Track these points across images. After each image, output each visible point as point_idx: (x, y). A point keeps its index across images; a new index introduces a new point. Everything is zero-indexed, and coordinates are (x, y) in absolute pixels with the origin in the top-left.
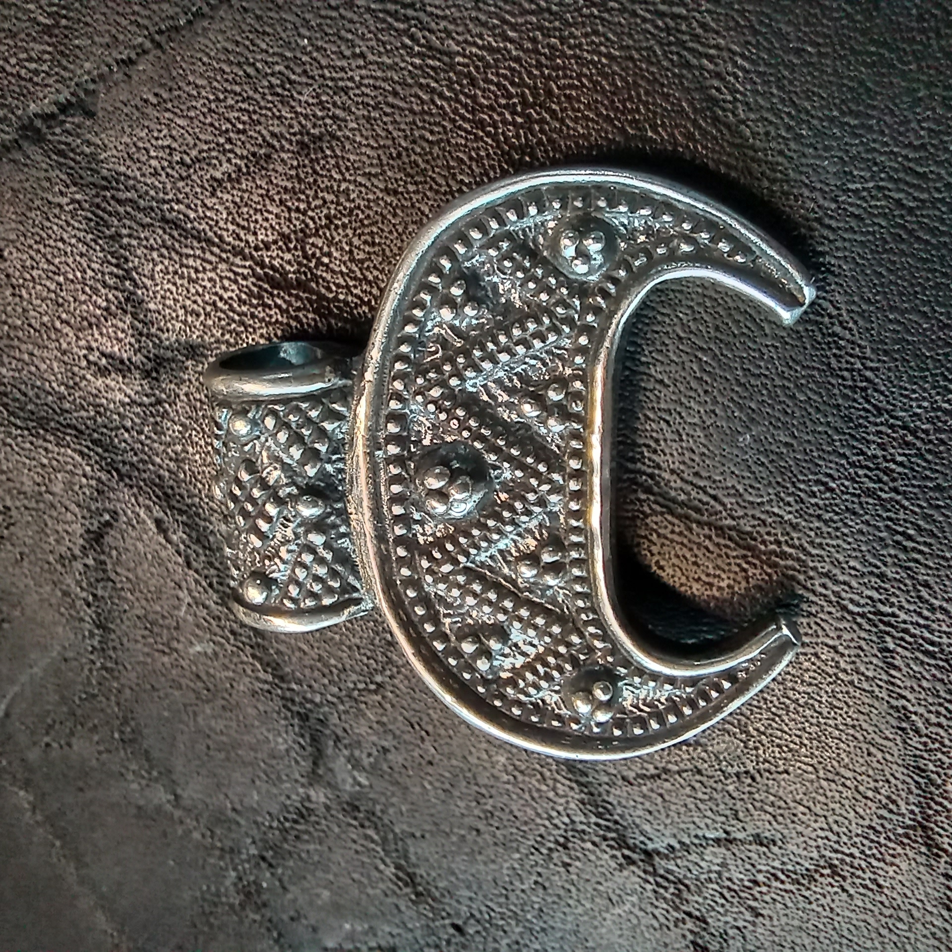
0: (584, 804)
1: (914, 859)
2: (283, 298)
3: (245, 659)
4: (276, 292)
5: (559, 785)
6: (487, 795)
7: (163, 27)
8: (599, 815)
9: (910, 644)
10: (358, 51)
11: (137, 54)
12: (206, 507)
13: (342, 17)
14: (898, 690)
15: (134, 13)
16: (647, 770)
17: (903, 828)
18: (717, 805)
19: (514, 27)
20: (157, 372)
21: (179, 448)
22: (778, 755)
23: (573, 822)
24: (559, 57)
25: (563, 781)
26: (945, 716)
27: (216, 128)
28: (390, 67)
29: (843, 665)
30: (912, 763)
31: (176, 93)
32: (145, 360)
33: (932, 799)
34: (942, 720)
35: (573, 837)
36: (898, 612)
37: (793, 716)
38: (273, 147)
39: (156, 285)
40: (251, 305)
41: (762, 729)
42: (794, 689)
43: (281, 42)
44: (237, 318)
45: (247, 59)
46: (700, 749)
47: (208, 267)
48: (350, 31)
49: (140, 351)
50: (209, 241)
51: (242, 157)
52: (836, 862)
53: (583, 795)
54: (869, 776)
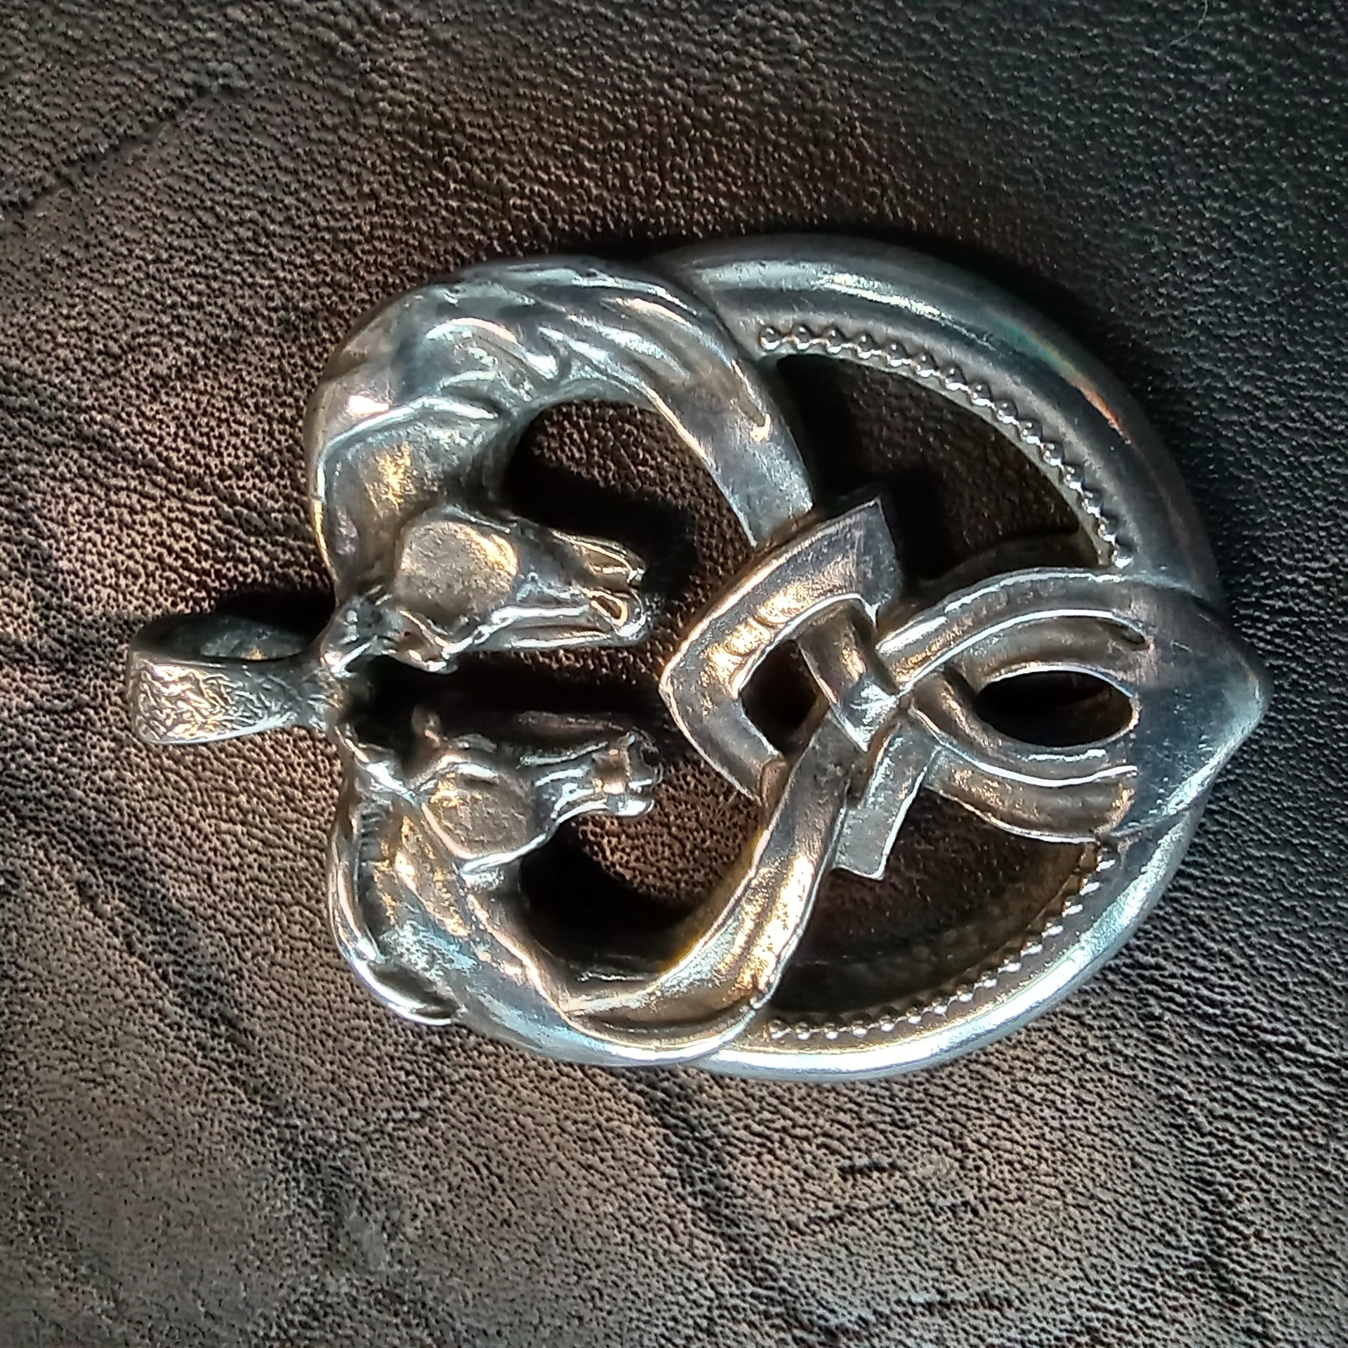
0: (734, 1267)
1: (1204, 1311)
2: (263, 548)
3: (221, 1085)
4: (253, 540)
5: (697, 1243)
6: (593, 1265)
7: (74, 157)
8: (758, 1282)
9: (1181, 1005)
10: (366, 189)
11: (34, 194)
12: (154, 860)
13: (344, 142)
14: (1171, 1073)
15: (27, 135)
16: (824, 1211)
17: (1185, 1267)
18: (926, 1255)
19: (592, 156)
20: (74, 662)
21: (111, 774)
22: (1008, 1176)
23: (720, 1295)
24: (659, 197)
25: (703, 1235)
26: (1234, 1105)
27: (157, 302)
28: (413, 212)
29: (1092, 1043)
30: (1193, 1174)
31: (96, 252)
32: (56, 646)
33: (1224, 1224)
34: (1231, 1110)
35: (721, 1316)
36: (1163, 962)
37: (1026, 1118)
38: (244, 328)
39: (72, 533)
40: (217, 560)
41: (984, 1140)
42: (1026, 1080)
43: (253, 177)
44: (194, 578)
45: (202, 201)
46: (898, 1174)
47: (150, 504)
48: (352, 161)
49: (46, 631)
50: (149, 466)
51: (197, 344)
52: (1097, 1325)
53: (732, 1255)
54: (1136, 1197)
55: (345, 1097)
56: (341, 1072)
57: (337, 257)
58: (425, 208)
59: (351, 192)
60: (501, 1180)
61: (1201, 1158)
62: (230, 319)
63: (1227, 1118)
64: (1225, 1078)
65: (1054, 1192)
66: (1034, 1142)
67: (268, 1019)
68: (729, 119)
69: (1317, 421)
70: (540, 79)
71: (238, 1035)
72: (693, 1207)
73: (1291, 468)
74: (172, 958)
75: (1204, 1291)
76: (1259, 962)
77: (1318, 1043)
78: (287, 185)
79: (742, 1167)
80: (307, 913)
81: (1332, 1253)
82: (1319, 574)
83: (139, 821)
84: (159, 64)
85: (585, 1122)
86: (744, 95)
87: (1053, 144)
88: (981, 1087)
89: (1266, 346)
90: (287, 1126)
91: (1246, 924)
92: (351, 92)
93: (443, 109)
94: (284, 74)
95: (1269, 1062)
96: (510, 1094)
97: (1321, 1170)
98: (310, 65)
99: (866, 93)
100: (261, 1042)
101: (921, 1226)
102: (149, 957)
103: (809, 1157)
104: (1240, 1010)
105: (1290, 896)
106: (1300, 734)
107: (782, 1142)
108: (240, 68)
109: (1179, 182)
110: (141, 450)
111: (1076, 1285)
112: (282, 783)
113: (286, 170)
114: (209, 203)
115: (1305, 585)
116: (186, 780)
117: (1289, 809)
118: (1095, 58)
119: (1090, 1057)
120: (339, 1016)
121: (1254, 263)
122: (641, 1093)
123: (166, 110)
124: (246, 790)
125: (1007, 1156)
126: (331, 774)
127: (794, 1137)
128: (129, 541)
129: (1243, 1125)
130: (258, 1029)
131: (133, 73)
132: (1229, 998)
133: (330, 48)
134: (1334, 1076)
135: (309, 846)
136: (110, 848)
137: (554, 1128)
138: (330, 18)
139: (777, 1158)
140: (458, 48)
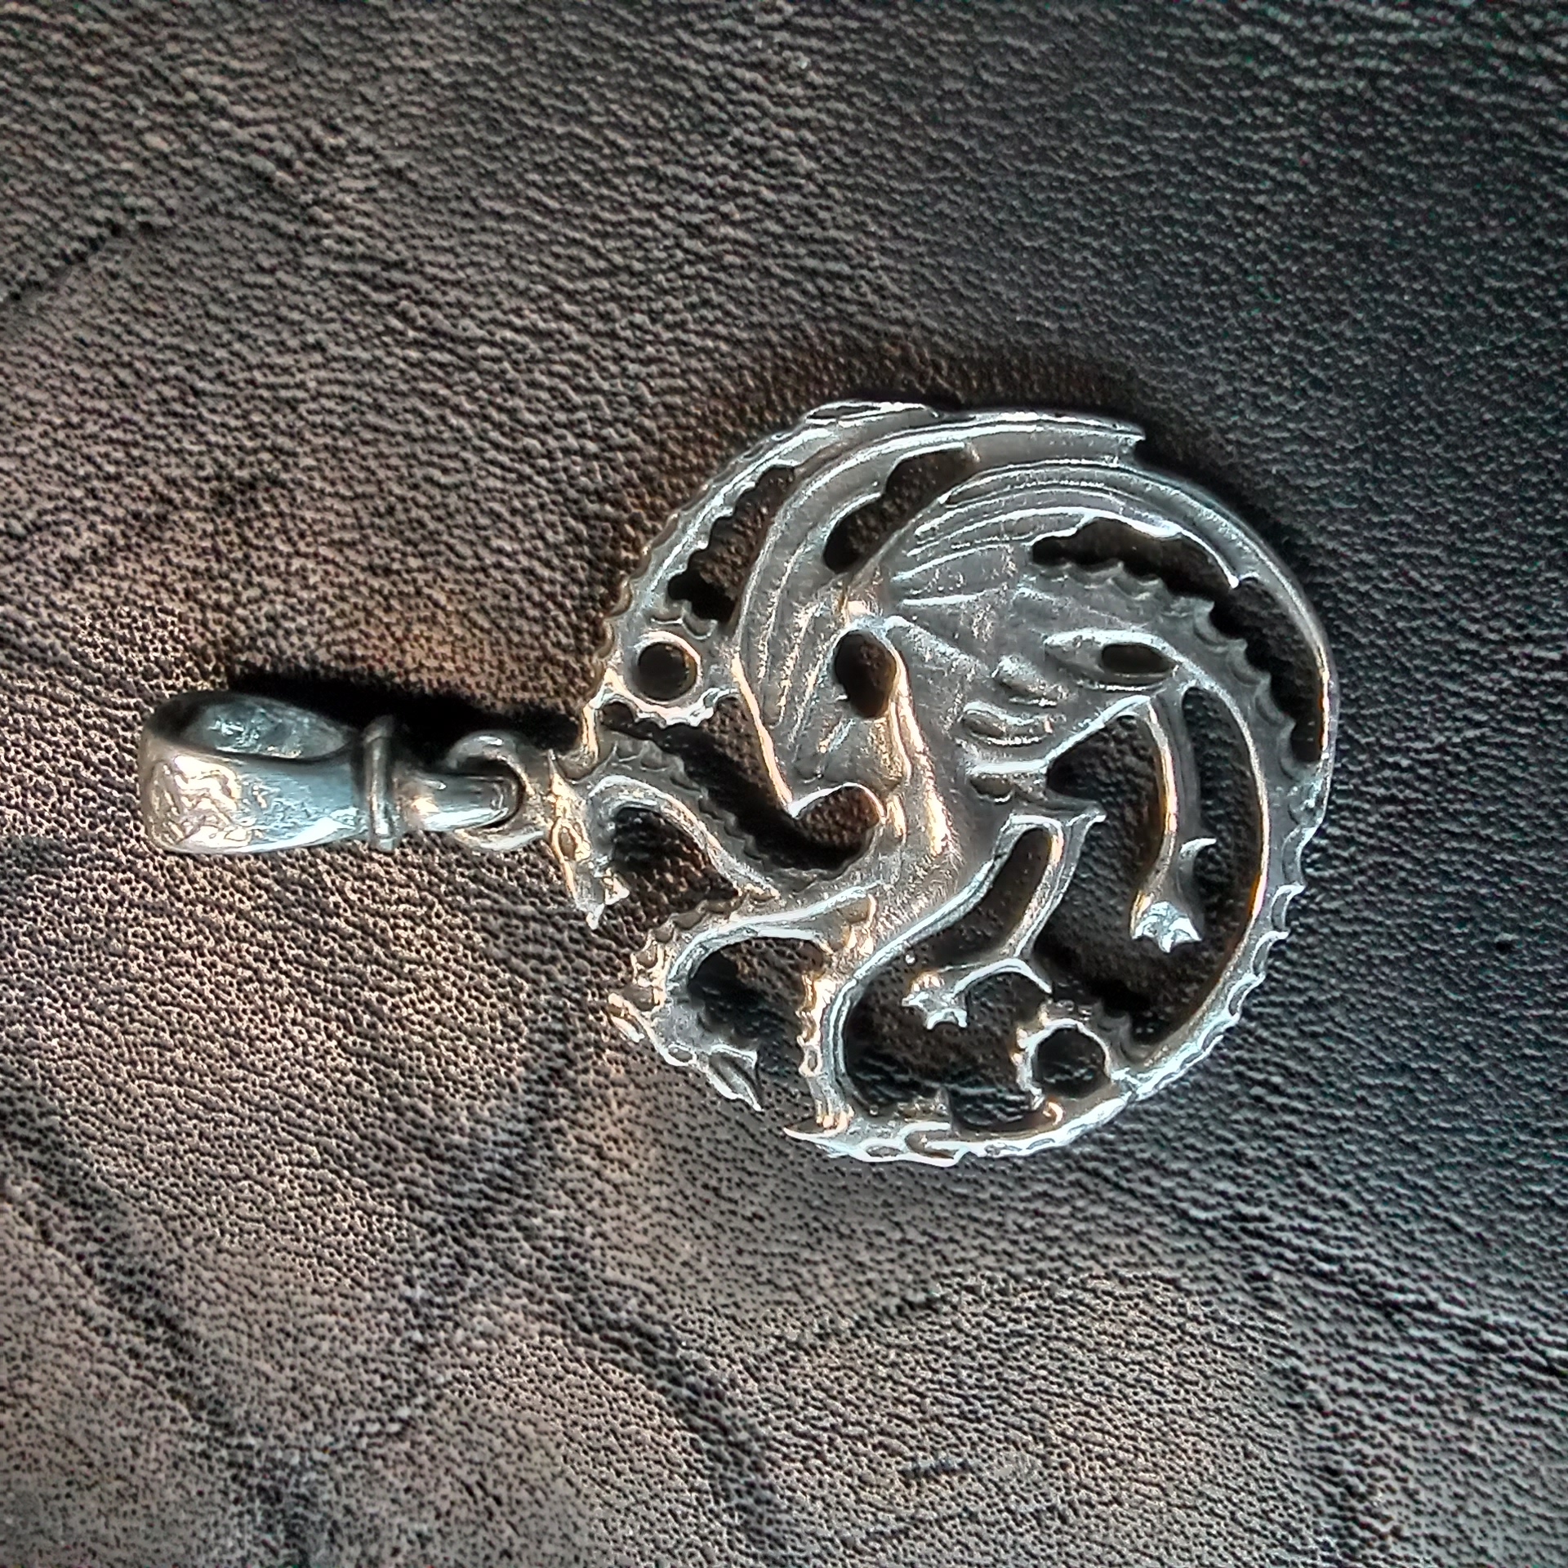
55: (309, 1408)
56: (303, 1378)
57: (277, 418)
58: (380, 361)
60: (498, 1501)
61: (1324, 1444)
62: (153, 491)
63: (1352, 1393)
64: (1348, 1346)
65: (1155, 1491)
66: (1129, 1431)
67: (214, 1317)
68: (727, 252)
69: (1412, 581)
70: (508, 210)
71: (177, 1338)
72: (729, 1526)
73: (1385, 634)
74: (97, 1247)
76: (1379, 1208)
77: (1453, 1301)
78: (218, 336)
79: (785, 1475)
80: (258, 1188)
81: (1483, 1551)
82: (1426, 756)
83: (55, 1084)
84: (63, 200)
85: (597, 1429)
86: (744, 224)
87: (1099, 274)
88: (1064, 1368)
89: (1350, 498)
90: (239, 1447)
91: (1362, 1164)
92: (289, 228)
93: (399, 247)
94: (212, 210)
95: (1398, 1326)
96: (507, 1396)
97: (1464, 1452)
98: (243, 199)
99: (884, 220)
100: (206, 1345)
101: (1001, 1537)
102: (70, 1248)
103: (864, 1460)
104: (1361, 1266)
105: (1410, 1130)
106: (1413, 940)
107: (831, 1441)
108: (161, 202)
109: (1243, 315)
110: (52, 647)
112: (225, 1034)
113: (216, 319)
114: (126, 358)
115: (1410, 769)
116: (109, 1033)
117: (1405, 1027)
118: (1142, 178)
119: (1190, 1327)
120: (301, 1311)
121: (1330, 404)
122: (663, 1391)
123: (75, 252)
124: (182, 1044)
125: (1097, 1449)
126: (282, 1022)
127: (846, 1436)
128: (38, 753)
129: (1372, 1401)
130: (202, 1330)
131: (37, 211)
132: (1347, 1252)
133: (268, 179)
134: (1474, 1339)
135: (258, 1109)
136: (21, 1118)
137: (560, 1437)
138: (265, 145)
139: (826, 1463)
140: (413, 176)
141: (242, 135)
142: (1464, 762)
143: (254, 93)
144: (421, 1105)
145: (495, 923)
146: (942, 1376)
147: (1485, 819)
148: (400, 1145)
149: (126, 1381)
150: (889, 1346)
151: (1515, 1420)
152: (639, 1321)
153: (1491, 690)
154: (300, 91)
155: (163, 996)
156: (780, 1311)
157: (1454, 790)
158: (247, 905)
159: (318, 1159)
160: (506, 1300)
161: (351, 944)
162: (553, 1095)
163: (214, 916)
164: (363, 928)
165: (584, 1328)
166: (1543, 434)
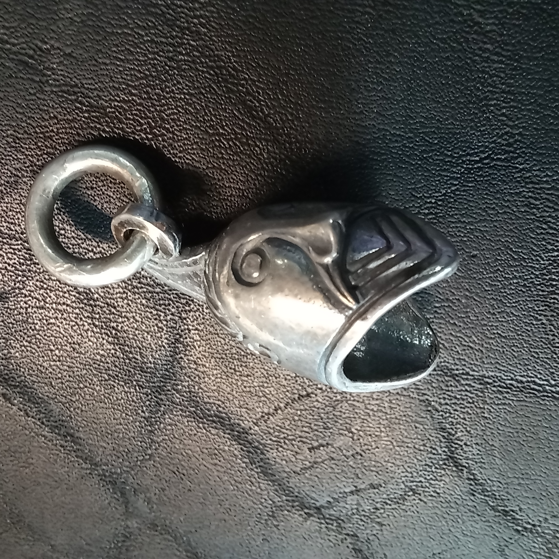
55: (120, 455)
56: (116, 446)
57: (46, 143)
58: (76, 119)
59: (47, 117)
60: (184, 475)
61: (440, 421)
62: (12, 173)
63: (447, 404)
64: (443, 390)
65: (389, 443)
66: (378, 426)
67: (84, 432)
68: (183, 65)
69: (427, 141)
70: (108, 62)
71: (75, 440)
72: (257, 472)
73: (420, 160)
74: (44, 415)
75: (450, 468)
76: (446, 344)
77: (474, 371)
78: (22, 119)
79: (272, 454)
80: (90, 390)
81: (493, 445)
82: (441, 198)
83: (20, 367)
85: (210, 448)
86: (187, 54)
88: (354, 409)
89: (402, 116)
92: (38, 79)
93: (74, 79)
94: (11, 76)
95: (458, 381)
96: (180, 443)
97: (484, 417)
98: (20, 71)
99: (232, 45)
100: (84, 440)
102: (35, 417)
103: (296, 446)
104: (443, 364)
105: (452, 319)
107: (285, 442)
111: (403, 474)
112: (70, 343)
113: (20, 113)
115: (435, 203)
116: (34, 349)
120: (111, 426)
121: (390, 85)
122: (229, 434)
124: (57, 348)
125: (368, 433)
126: (88, 337)
127: (289, 440)
129: (453, 405)
130: (82, 436)
133: (26, 63)
134: (482, 382)
136: (12, 379)
137: (200, 453)
138: (24, 51)
139: (284, 449)
140: (74, 55)
141: (14, 49)
142: (453, 198)
143: (16, 34)
144: (136, 356)
145: (149, 296)
146: (315, 417)
147: (462, 215)
148: (132, 370)
149: (62, 455)
150: (297, 410)
151: (498, 404)
152: (218, 413)
153: (458, 173)
154: (31, 31)
155: (48, 335)
156: (261, 404)
157: (451, 207)
158: (69, 302)
159: (107, 378)
160: (175, 413)
161: (105, 309)
162: (178, 347)
163: (59, 307)
164: (107, 304)
165: (200, 418)
166: (463, 85)
